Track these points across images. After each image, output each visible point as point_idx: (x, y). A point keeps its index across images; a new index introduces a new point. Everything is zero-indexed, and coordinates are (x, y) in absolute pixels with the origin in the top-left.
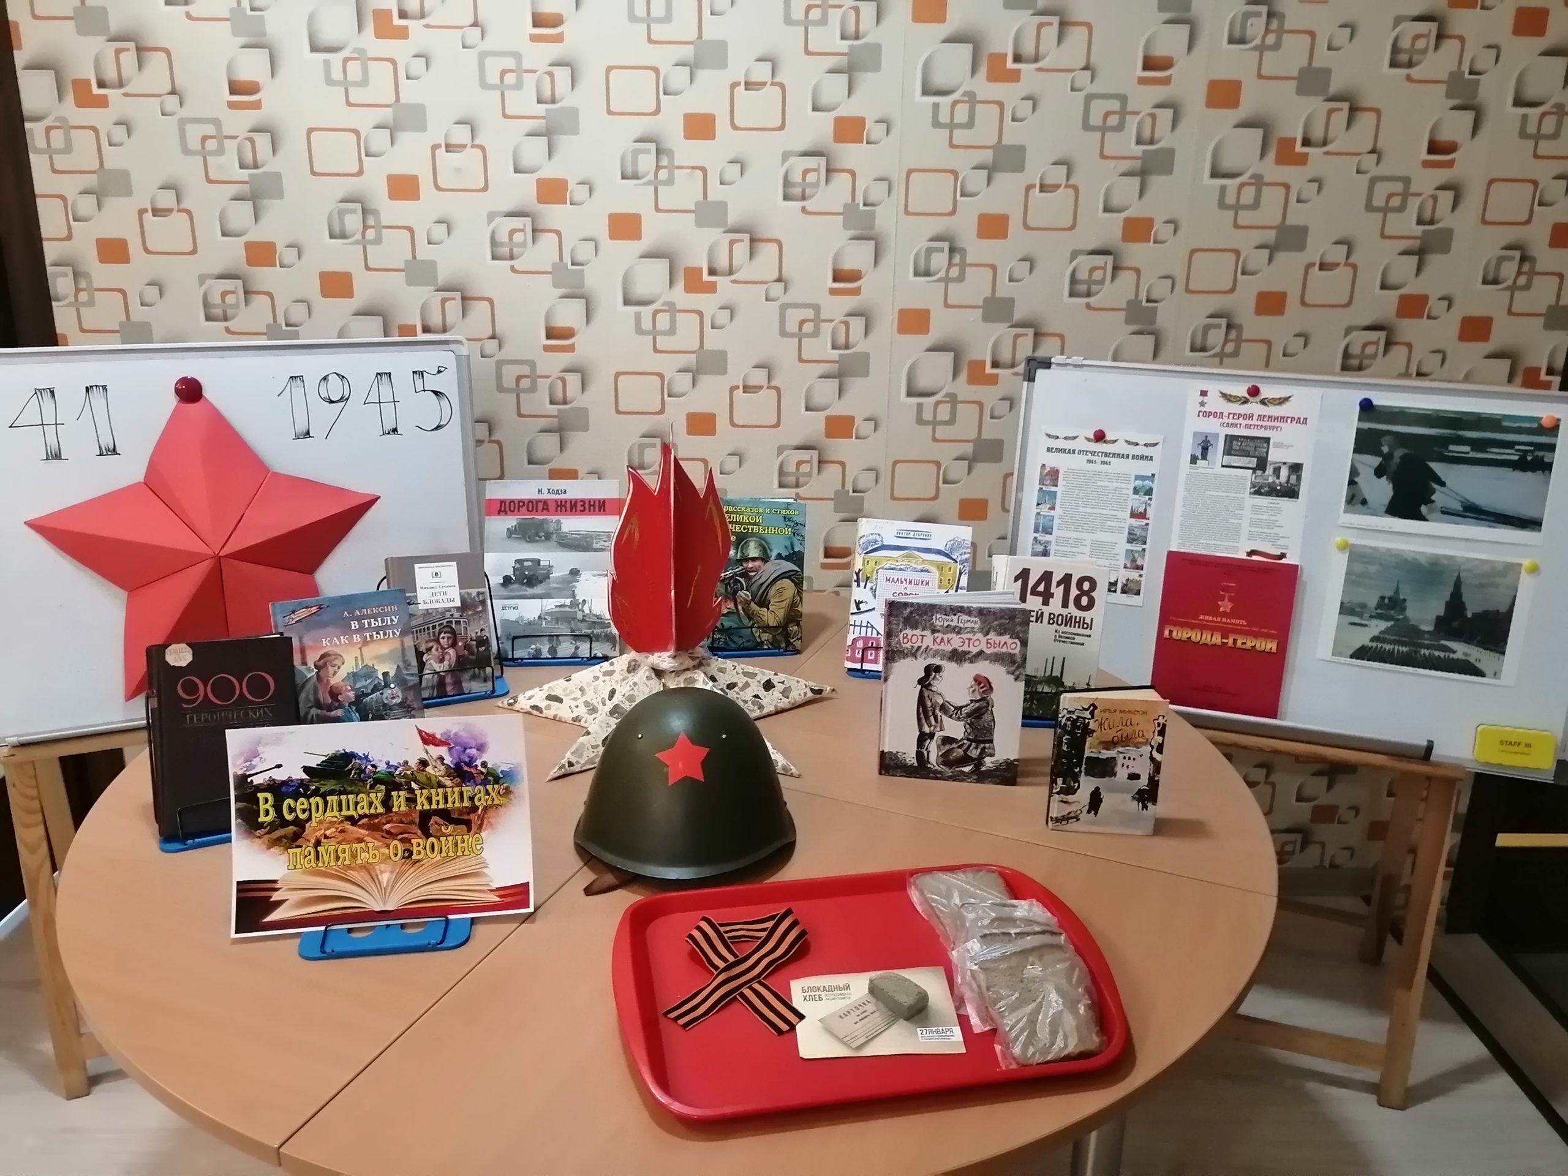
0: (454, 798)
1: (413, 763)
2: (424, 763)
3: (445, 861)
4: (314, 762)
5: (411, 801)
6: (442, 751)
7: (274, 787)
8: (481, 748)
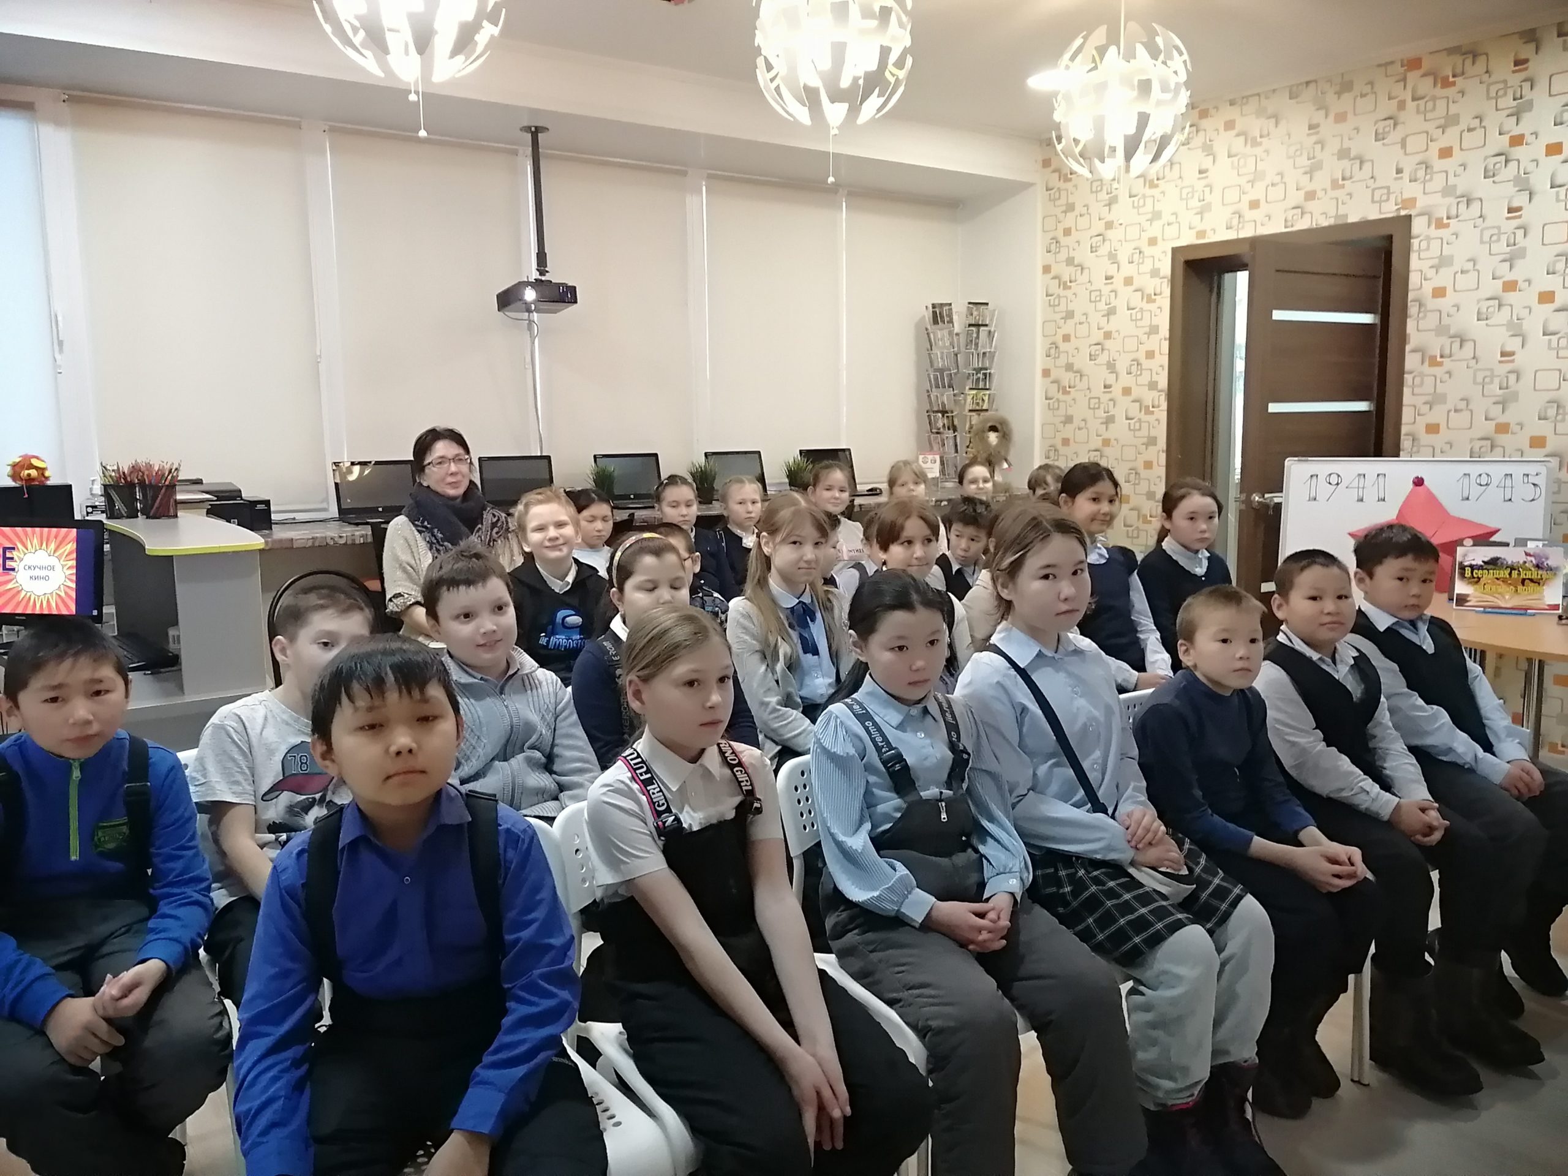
0: (1535, 574)
1: (1521, 562)
2: (1525, 562)
3: (1530, 594)
4: (1486, 559)
5: (1519, 574)
6: (1533, 559)
7: (1472, 567)
8: (1547, 559)
